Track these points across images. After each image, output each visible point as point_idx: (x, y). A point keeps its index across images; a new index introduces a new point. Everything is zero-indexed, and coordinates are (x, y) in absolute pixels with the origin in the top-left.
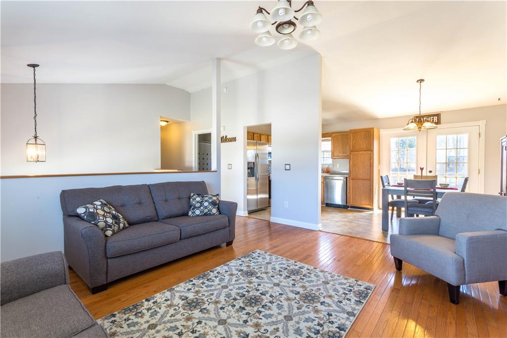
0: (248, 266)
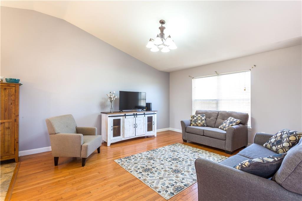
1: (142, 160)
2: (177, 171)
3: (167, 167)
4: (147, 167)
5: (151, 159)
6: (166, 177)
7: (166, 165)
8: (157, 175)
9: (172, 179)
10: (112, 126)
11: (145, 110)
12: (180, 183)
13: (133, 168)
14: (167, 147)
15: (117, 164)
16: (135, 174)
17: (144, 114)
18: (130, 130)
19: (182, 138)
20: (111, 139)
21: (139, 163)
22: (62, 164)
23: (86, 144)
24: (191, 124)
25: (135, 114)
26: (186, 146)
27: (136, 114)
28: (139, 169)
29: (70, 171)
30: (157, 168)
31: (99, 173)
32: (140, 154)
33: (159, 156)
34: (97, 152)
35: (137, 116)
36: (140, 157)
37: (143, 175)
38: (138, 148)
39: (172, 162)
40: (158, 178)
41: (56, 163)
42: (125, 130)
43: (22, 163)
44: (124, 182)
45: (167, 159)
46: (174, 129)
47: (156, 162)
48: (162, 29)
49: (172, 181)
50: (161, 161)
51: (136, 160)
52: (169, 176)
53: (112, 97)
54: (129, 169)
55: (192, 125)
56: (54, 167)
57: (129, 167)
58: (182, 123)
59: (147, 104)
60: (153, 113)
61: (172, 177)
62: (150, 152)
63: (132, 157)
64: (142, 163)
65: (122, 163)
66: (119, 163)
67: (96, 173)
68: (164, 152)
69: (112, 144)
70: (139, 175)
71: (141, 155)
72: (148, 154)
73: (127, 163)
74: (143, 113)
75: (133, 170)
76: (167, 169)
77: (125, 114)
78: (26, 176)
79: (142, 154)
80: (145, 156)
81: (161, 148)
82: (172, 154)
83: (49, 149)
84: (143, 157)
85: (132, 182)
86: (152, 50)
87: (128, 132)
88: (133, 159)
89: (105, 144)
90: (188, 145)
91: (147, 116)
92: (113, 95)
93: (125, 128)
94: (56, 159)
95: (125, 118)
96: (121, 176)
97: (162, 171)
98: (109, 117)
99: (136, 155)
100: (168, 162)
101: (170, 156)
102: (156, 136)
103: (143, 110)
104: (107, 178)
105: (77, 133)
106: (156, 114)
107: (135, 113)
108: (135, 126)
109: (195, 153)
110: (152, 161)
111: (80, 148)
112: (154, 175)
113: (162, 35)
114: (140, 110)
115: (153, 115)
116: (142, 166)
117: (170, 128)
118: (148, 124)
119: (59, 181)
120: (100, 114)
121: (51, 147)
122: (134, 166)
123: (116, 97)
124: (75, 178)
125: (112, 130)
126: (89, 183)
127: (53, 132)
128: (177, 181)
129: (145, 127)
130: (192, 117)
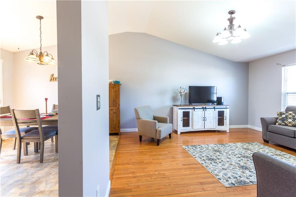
0: (244, 173)
1: (208, 150)
2: (245, 168)
3: (233, 161)
4: (212, 157)
5: (217, 152)
6: (230, 170)
7: (233, 160)
8: (221, 166)
9: (236, 173)
10: (182, 118)
11: (216, 104)
12: (245, 178)
13: (197, 155)
14: (239, 145)
15: (184, 149)
16: (199, 160)
17: (214, 108)
18: (198, 123)
19: (263, 138)
20: (181, 129)
21: (204, 152)
22: (144, 141)
23: (159, 129)
24: (276, 122)
25: (204, 108)
26: (266, 147)
27: (206, 107)
28: (203, 157)
29: (149, 147)
30: (222, 160)
31: (169, 152)
32: (207, 145)
33: (227, 150)
34: (169, 137)
35: (207, 109)
36: (207, 148)
37: (206, 162)
38: (206, 139)
39: (242, 158)
40: (221, 168)
41: (141, 140)
42: (194, 122)
43: (122, 136)
44: (188, 163)
45: (236, 155)
46: (254, 127)
47: (222, 155)
48: (231, 20)
49: (236, 174)
50: (229, 156)
51: (202, 149)
52: (233, 169)
53: (182, 92)
54: (194, 155)
55: (277, 124)
56: (139, 142)
57: (194, 154)
58: (263, 120)
59: (218, 98)
60: (225, 107)
61: (237, 171)
62: (218, 145)
63: (198, 146)
64: (207, 153)
65: (189, 149)
66: (185, 148)
67: (167, 152)
68: (234, 148)
69: (181, 133)
70: (202, 161)
71: (208, 147)
72: (215, 147)
73: (193, 150)
74: (212, 107)
75: (197, 156)
76: (234, 163)
77: (194, 107)
78: (124, 144)
79: (209, 145)
80: (211, 148)
81: (232, 144)
82: (244, 151)
83: (136, 130)
84: (210, 148)
85: (195, 165)
86: (219, 44)
87: (197, 124)
88: (199, 148)
89: (176, 132)
90: (269, 147)
91: (217, 110)
92: (183, 90)
93: (194, 121)
94: (141, 137)
95: (194, 111)
96: (186, 159)
97: (227, 164)
98: (179, 109)
99: (203, 146)
100: (237, 157)
101: (240, 153)
102: (228, 131)
103: (213, 104)
104: (175, 157)
105: (154, 120)
106: (228, 108)
107: (204, 106)
108: (204, 119)
109: (277, 156)
110: (218, 154)
111: (155, 132)
112: (217, 165)
113: (231, 26)
114: (211, 104)
115: (225, 109)
116: (206, 155)
117: (248, 125)
118: (218, 118)
119: (142, 152)
120: (172, 106)
121: (137, 129)
122: (199, 154)
123: (186, 92)
124: (152, 152)
125: (182, 121)
126: (161, 157)
127: (139, 118)
128: (241, 176)
129: (215, 121)
130: (278, 115)
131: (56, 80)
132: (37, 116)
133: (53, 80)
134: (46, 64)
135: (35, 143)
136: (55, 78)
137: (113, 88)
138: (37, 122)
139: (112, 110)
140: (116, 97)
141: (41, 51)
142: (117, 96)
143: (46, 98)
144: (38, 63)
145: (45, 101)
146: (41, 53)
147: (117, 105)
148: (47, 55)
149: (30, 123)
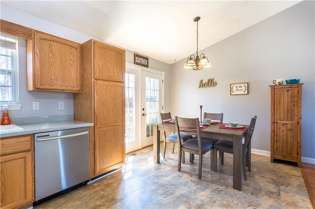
131: (204, 86)
132: (197, 126)
133: (202, 86)
134: (201, 68)
135: (190, 154)
136: (203, 84)
137: (288, 91)
138: (196, 133)
139: (285, 124)
140: (292, 105)
141: (197, 55)
142: (296, 103)
143: (201, 105)
144: (193, 69)
145: (200, 108)
146: (197, 57)
147: (296, 118)
148: (204, 57)
149: (189, 132)
